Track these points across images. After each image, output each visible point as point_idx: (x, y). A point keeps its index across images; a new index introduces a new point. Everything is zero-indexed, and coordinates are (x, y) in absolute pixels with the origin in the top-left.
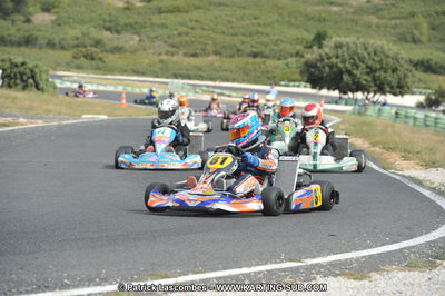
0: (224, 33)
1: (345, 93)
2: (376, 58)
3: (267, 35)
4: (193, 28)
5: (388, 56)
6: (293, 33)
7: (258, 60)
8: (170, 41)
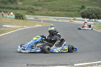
0: (61, 6)
1: (90, 19)
2: (97, 11)
3: (71, 6)
4: (54, 5)
5: (100, 11)
6: (76, 6)
7: (69, 12)
8: (49, 8)
